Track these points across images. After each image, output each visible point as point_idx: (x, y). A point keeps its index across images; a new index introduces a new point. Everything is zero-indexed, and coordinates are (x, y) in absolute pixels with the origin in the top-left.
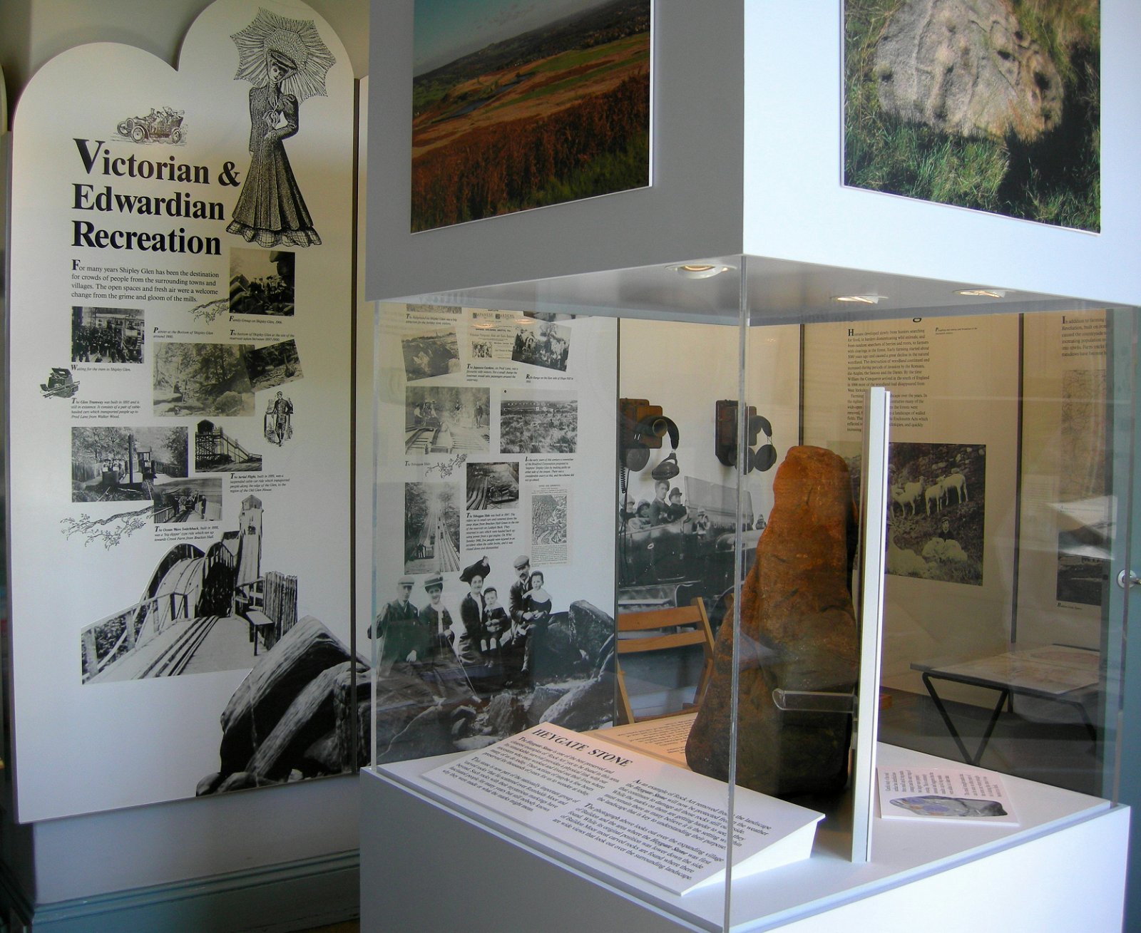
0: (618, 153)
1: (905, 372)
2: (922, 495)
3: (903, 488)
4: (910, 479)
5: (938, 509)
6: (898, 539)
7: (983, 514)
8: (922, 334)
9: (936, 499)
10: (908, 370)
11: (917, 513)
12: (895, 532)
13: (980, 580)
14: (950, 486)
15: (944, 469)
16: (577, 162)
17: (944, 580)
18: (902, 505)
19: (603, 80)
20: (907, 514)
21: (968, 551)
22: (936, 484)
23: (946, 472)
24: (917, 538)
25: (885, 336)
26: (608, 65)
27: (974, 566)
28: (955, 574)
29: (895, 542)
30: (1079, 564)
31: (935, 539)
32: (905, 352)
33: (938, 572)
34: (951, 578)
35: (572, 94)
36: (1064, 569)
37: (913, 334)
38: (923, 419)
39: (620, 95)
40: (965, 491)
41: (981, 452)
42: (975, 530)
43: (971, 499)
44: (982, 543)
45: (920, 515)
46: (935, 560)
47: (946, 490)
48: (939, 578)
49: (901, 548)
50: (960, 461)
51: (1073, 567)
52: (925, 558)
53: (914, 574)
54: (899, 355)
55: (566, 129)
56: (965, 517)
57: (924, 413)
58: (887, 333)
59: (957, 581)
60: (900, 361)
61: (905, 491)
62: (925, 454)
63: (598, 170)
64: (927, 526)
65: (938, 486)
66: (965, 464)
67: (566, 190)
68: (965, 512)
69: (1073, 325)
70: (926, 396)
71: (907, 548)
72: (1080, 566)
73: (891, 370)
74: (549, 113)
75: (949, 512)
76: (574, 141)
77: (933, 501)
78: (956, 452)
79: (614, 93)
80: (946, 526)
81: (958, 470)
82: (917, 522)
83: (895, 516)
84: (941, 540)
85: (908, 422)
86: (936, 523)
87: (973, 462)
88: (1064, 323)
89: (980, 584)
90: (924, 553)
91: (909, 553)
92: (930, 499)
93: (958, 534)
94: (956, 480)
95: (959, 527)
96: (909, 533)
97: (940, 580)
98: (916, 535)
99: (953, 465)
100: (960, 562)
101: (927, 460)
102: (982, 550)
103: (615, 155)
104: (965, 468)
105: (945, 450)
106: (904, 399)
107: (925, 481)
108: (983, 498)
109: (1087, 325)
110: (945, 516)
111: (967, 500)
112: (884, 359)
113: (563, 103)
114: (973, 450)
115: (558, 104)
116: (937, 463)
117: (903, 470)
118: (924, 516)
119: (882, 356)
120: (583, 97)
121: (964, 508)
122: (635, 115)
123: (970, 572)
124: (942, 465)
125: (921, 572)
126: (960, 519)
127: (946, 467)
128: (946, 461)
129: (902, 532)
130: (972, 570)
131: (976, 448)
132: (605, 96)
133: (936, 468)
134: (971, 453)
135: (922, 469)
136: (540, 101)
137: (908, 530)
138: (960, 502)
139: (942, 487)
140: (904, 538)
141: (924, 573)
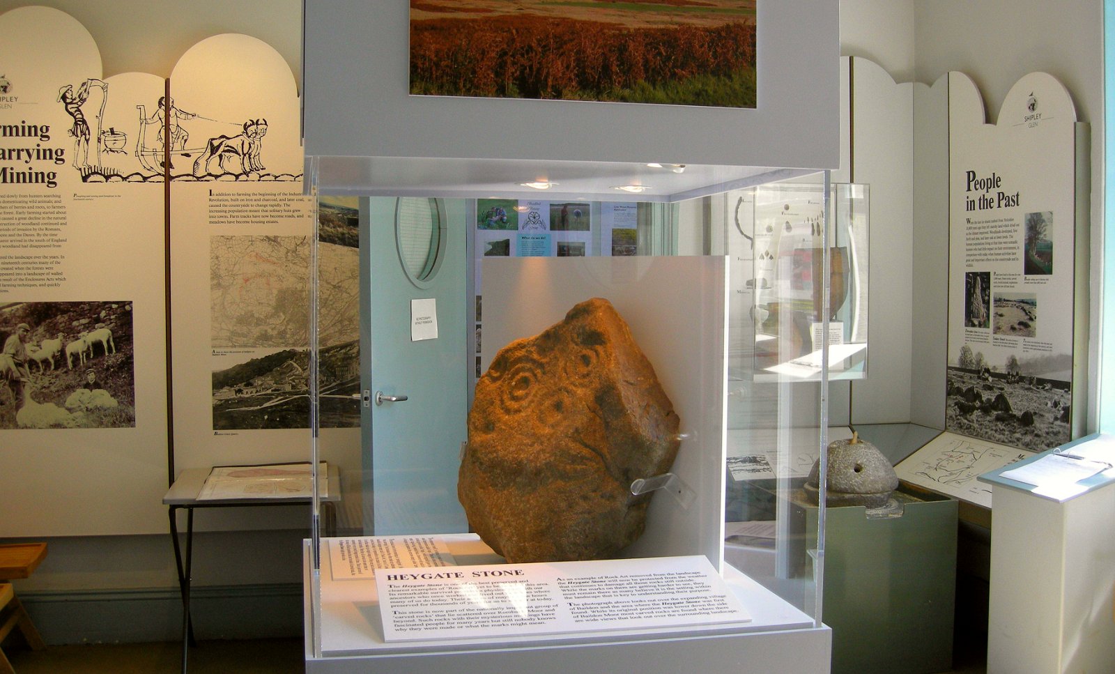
0: (722, 78)
1: (38, 235)
2: (62, 352)
3: (39, 346)
4: (47, 336)
5: (81, 362)
6: (36, 395)
7: (132, 363)
8: (57, 199)
9: (78, 354)
10: (41, 232)
11: (56, 368)
12: (31, 388)
13: (132, 423)
14: (94, 340)
15: (87, 325)
16: (674, 75)
17: (92, 427)
18: (38, 361)
19: (703, 17)
20: (45, 370)
21: (118, 398)
22: (78, 339)
23: (90, 327)
24: (58, 391)
25: (14, 199)
26: (710, 7)
27: (126, 410)
28: (105, 420)
29: (32, 398)
30: (232, 397)
31: (79, 391)
32: (38, 216)
33: (85, 421)
34: (101, 424)
35: (666, 18)
36: (219, 403)
37: (47, 199)
38: (61, 280)
39: (723, 34)
40: (112, 344)
41: (127, 308)
42: (124, 377)
43: (118, 350)
44: (133, 389)
45: (60, 370)
46: (81, 410)
47: (90, 344)
48: (87, 426)
49: (39, 403)
50: (105, 317)
51: (227, 401)
52: (70, 410)
53: (57, 426)
54: (30, 218)
55: (660, 45)
56: (112, 367)
57: (61, 274)
58: (16, 196)
59: (107, 427)
60: (31, 224)
61: (41, 348)
62: (64, 312)
63: (700, 86)
64: (70, 379)
65: (80, 342)
66: (111, 319)
67: (660, 94)
68: (113, 362)
69: (220, 198)
70: (63, 257)
71: (47, 402)
72: (234, 399)
73: (20, 232)
74: (637, 26)
75: (95, 364)
76: (668, 58)
77: (75, 356)
78: (100, 309)
79: (718, 31)
80: (91, 377)
81: (103, 325)
82: (57, 377)
83: (31, 373)
84: (87, 391)
85: (41, 282)
86: (79, 375)
87: (119, 317)
88: (211, 195)
89: (133, 426)
90: (67, 404)
91: (50, 406)
92: (72, 354)
93: (106, 383)
94: (102, 334)
95: (107, 377)
96: (49, 387)
97: (88, 427)
98: (56, 389)
99: (98, 320)
100: (109, 408)
101: (67, 318)
102: (133, 396)
103: (719, 78)
104: (111, 323)
105: (87, 307)
106: (37, 260)
107: (64, 337)
108: (132, 349)
109: (234, 198)
110: (90, 368)
111: (114, 351)
112: (12, 222)
113: (655, 23)
114: (118, 307)
115: (647, 22)
116: (78, 320)
117: (39, 328)
118: (65, 370)
119: (10, 219)
120: (680, 24)
121: (112, 359)
122: (741, 54)
123: (121, 416)
124: (83, 321)
125: (65, 423)
126: (108, 369)
127: (88, 323)
128: (89, 318)
129: (39, 387)
130: (124, 415)
131: (122, 304)
132: (706, 30)
133: (77, 324)
134: (116, 309)
135: (61, 326)
136: (623, 14)
137: (47, 384)
138: (107, 354)
139: (85, 341)
140: (43, 393)
141: (68, 423)
